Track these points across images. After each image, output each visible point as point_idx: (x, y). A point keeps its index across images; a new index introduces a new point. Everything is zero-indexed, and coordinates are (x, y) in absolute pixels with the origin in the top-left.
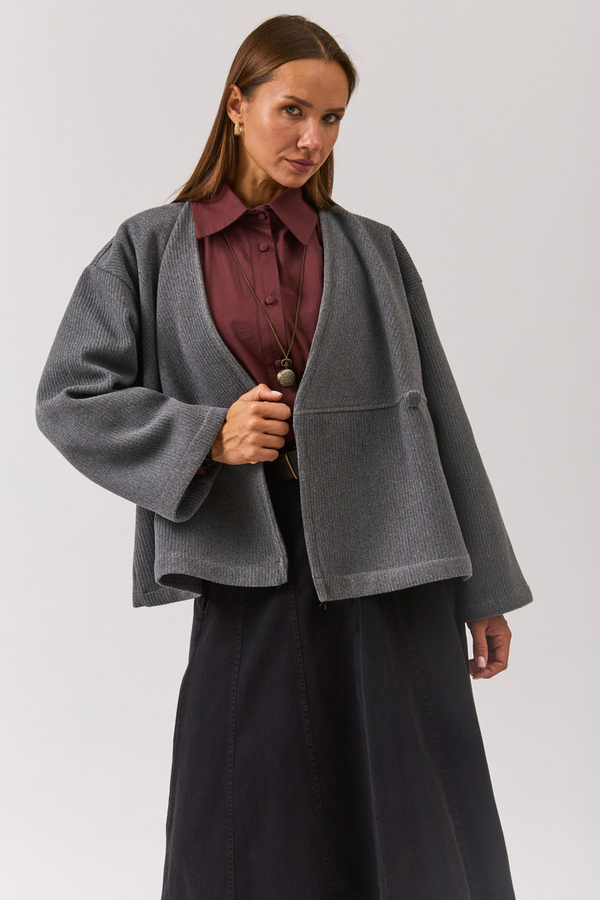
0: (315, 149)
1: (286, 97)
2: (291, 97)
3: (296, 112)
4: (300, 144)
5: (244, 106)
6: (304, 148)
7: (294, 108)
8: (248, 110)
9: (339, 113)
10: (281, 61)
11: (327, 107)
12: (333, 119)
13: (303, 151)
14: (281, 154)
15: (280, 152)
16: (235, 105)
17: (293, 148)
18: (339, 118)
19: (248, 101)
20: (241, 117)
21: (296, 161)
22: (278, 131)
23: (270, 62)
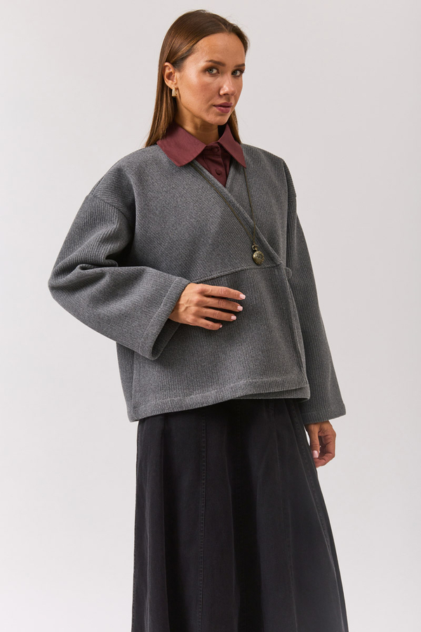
0: (232, 94)
1: (207, 61)
2: (210, 61)
3: (215, 71)
4: (222, 92)
5: (177, 75)
6: (225, 94)
7: (213, 68)
8: (181, 78)
9: (242, 68)
10: (198, 38)
11: (235, 64)
12: (238, 73)
13: (224, 97)
14: (210, 103)
15: (209, 101)
16: (170, 76)
17: (217, 96)
18: (242, 71)
19: (179, 71)
20: (176, 84)
21: (221, 106)
22: (205, 87)
23: (191, 41)
